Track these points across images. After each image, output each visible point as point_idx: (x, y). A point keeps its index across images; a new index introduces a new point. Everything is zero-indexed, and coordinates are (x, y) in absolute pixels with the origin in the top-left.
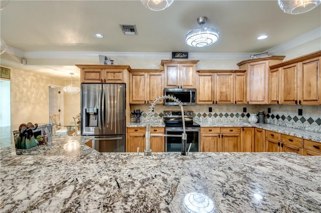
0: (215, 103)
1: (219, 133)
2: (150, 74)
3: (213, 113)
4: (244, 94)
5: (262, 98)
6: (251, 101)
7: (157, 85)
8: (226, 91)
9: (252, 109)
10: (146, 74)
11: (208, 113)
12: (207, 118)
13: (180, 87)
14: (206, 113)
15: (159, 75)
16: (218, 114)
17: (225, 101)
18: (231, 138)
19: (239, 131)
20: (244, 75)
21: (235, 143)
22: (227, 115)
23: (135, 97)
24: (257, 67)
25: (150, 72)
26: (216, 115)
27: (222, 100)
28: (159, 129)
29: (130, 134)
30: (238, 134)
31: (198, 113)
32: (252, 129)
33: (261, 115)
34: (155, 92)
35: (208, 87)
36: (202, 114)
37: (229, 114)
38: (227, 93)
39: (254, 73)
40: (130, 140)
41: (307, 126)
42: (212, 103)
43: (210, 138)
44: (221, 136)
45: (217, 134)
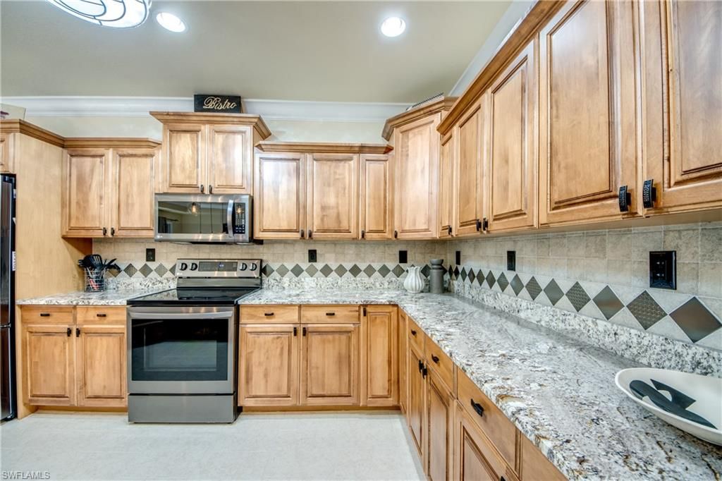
0: (307, 237)
1: (297, 321)
2: (120, 153)
3: (319, 265)
4: (387, 211)
5: (425, 223)
6: (403, 231)
7: (139, 184)
8: (338, 204)
9: (421, 253)
10: (110, 154)
11: (305, 265)
12: (303, 280)
13: (207, 191)
14: (300, 265)
15: (146, 156)
16: (334, 266)
17: (336, 231)
18: (330, 337)
19: (352, 317)
20: (386, 160)
21: (344, 351)
22: (355, 271)
23: (77, 218)
24: (415, 135)
25: (124, 146)
26: (326, 271)
27: (326, 228)
28: (115, 311)
29: (29, 325)
30: (352, 325)
31: (280, 264)
32: (393, 311)
33: (434, 271)
34: (133, 205)
35: (289, 191)
36: (290, 266)
37: (348, 268)
38: (340, 208)
39: (409, 152)
40: (30, 343)
41: (524, 304)
42: (298, 235)
43: (270, 337)
44: (301, 332)
45: (292, 325)
